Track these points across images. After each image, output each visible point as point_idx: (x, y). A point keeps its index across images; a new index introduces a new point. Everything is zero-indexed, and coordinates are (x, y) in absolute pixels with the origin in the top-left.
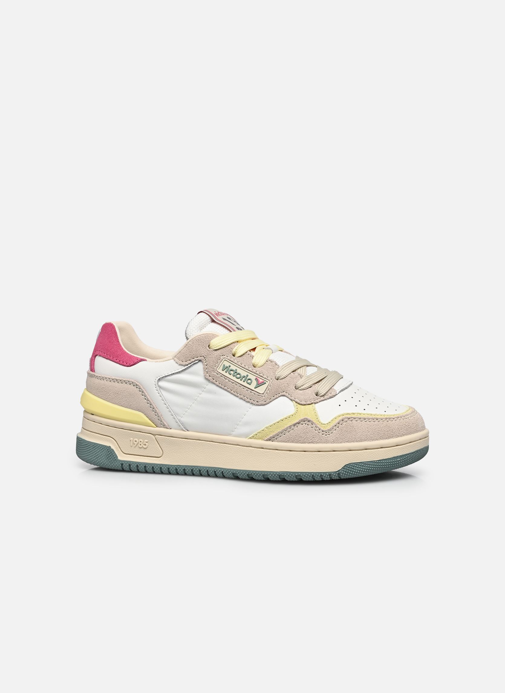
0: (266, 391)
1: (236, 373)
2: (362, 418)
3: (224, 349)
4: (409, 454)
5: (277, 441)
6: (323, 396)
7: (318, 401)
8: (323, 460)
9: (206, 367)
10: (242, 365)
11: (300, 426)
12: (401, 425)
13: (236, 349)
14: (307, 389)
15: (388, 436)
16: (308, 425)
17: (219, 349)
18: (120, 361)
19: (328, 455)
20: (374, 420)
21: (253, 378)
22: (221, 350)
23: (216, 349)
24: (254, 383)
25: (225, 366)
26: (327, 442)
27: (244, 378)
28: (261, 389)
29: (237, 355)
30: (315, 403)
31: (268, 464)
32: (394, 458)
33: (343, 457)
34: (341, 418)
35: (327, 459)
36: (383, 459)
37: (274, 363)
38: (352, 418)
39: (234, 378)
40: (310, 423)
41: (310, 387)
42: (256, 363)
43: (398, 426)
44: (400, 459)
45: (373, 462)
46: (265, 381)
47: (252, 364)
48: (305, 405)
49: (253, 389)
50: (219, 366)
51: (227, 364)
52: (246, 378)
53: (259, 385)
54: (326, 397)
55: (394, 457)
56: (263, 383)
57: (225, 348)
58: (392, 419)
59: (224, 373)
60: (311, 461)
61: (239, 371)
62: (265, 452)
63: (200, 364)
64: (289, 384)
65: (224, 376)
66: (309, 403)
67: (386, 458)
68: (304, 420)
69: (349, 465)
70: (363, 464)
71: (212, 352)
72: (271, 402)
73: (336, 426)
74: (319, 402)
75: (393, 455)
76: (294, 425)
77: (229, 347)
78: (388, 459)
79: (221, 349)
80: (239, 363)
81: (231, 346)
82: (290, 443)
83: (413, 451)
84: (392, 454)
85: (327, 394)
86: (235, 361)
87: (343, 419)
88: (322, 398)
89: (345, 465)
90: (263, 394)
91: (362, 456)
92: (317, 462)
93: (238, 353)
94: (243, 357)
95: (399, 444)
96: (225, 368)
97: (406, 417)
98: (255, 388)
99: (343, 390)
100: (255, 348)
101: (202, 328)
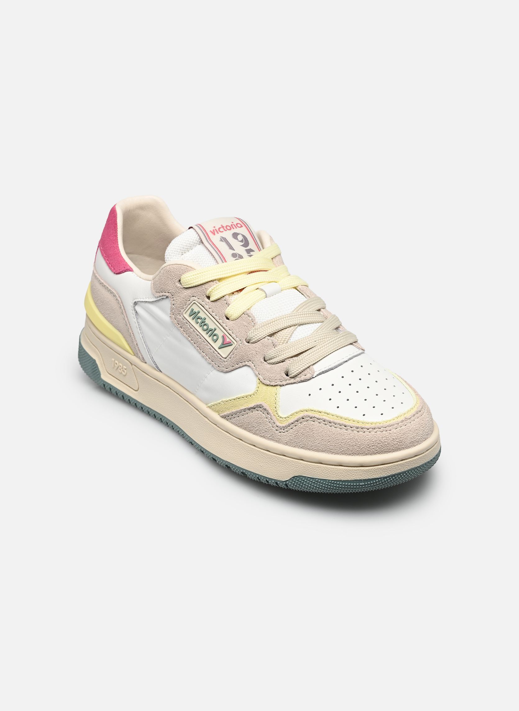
0: (229, 356)
1: (203, 324)
2: (328, 421)
3: (196, 288)
4: (378, 479)
5: (232, 423)
6: (294, 377)
7: (284, 383)
8: (270, 463)
9: (173, 306)
10: (214, 314)
11: (255, 412)
12: (373, 440)
13: (212, 290)
14: (278, 364)
15: (353, 452)
16: (263, 413)
17: (189, 288)
18: (109, 263)
19: (276, 458)
20: (341, 427)
21: (220, 334)
22: (192, 289)
23: (186, 287)
24: (220, 342)
25: (193, 311)
26: (278, 441)
27: (210, 332)
28: (225, 352)
29: (212, 299)
30: (281, 386)
31: (218, 447)
32: (355, 482)
33: (292, 465)
34: (301, 415)
35: (275, 463)
36: (340, 479)
37: (251, 319)
38: (315, 419)
39: (200, 329)
40: (265, 412)
41: (283, 362)
42: (230, 313)
43: (368, 441)
44: (363, 484)
45: (328, 481)
46: (232, 342)
47: (223, 315)
48: (268, 385)
49: (217, 349)
50: (187, 309)
51: (196, 309)
52: (211, 332)
53: (225, 345)
54: (298, 379)
55: (356, 480)
56: (229, 344)
57: (198, 288)
58: (365, 430)
59: (190, 319)
60: (258, 461)
61: (207, 321)
62: (218, 432)
63: (167, 300)
64: (258, 353)
65: (189, 324)
66: (272, 384)
67: (345, 479)
68: (260, 406)
69: (299, 478)
70: (314, 480)
71: (181, 290)
72: (233, 370)
73: (293, 423)
74: (286, 385)
75: (353, 477)
76: (249, 409)
77: (203, 286)
78: (347, 480)
79: (192, 287)
80: (210, 310)
81: (206, 286)
82: (243, 429)
83: (386, 475)
84: (354, 475)
85: (299, 375)
86: (207, 307)
87: (304, 417)
88: (292, 381)
89: (293, 476)
90: (226, 358)
91: (315, 470)
92: (264, 464)
93: (214, 295)
94: (218, 303)
95: (363, 465)
96: (194, 314)
97: (388, 428)
98: (219, 348)
99: (326, 372)
100: (244, 289)
101: (183, 252)
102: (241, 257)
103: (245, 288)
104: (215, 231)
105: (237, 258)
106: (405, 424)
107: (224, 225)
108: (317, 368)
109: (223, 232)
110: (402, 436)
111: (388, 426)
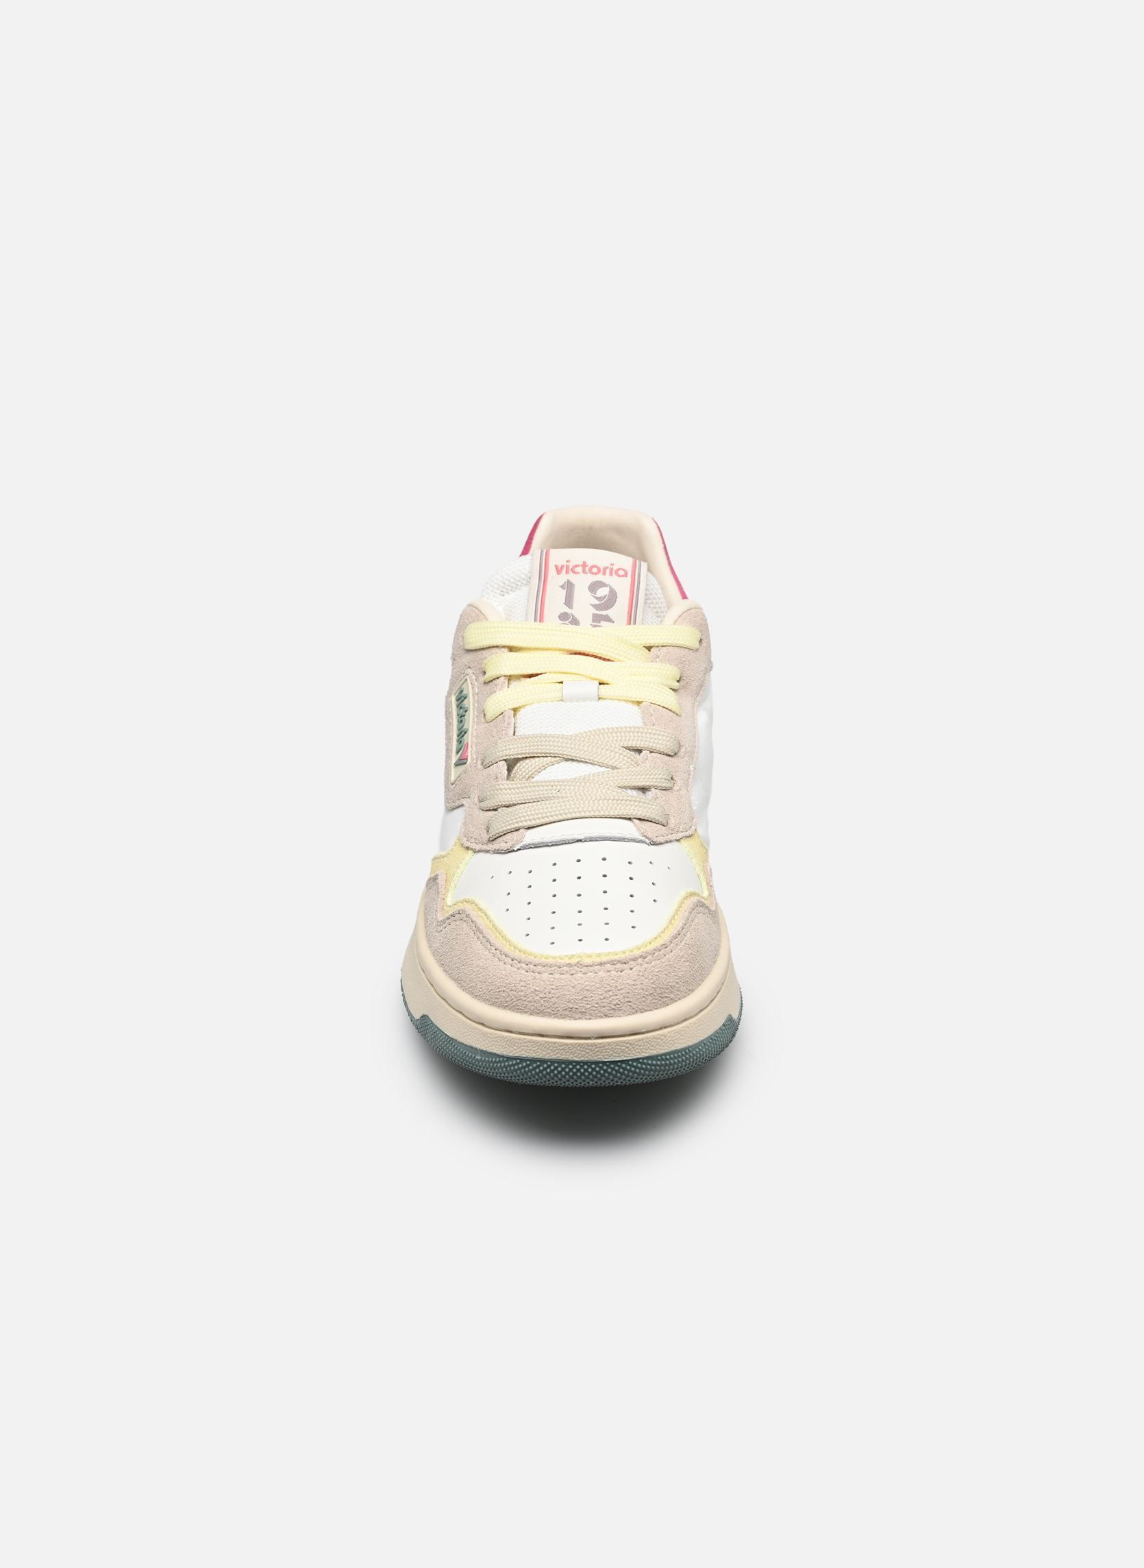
0: (456, 782)
1: (462, 718)
7: (479, 847)
10: (476, 704)
14: (486, 813)
17: (469, 651)
21: (465, 742)
22: (471, 654)
23: (466, 648)
24: (460, 754)
25: (462, 693)
28: (456, 773)
29: (485, 678)
30: (474, 851)
38: (469, 919)
39: (455, 727)
46: (468, 759)
47: (482, 710)
49: (453, 766)
50: (457, 689)
51: (465, 691)
52: (461, 736)
53: (461, 761)
54: (495, 846)
56: (465, 761)
59: (454, 706)
61: (466, 716)
71: (461, 652)
72: (453, 809)
74: (479, 851)
79: (472, 650)
80: (477, 697)
85: (499, 840)
86: (476, 691)
87: (460, 912)
88: (488, 847)
90: (452, 785)
93: (494, 671)
94: (488, 686)
96: (460, 699)
98: (455, 766)
99: (535, 847)
100: (537, 675)
101: (505, 590)
102: (575, 622)
103: (541, 674)
104: (565, 569)
105: (567, 622)
106: (572, 972)
107: (590, 563)
108: (531, 837)
109: (578, 573)
110: (553, 991)
111: (539, 964)
